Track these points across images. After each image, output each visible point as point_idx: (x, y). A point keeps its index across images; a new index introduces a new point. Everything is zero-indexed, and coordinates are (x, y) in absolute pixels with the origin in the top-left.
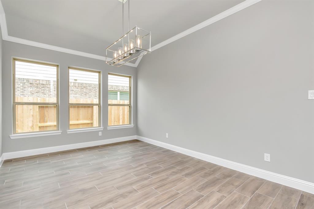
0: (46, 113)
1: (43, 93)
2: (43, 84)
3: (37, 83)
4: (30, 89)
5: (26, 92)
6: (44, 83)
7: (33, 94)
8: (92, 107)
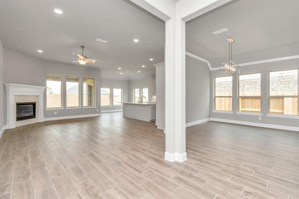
0: (245, 102)
1: (255, 88)
2: (255, 82)
3: (251, 81)
4: (247, 86)
5: (245, 88)
6: (256, 80)
7: (249, 89)
8: (284, 99)
